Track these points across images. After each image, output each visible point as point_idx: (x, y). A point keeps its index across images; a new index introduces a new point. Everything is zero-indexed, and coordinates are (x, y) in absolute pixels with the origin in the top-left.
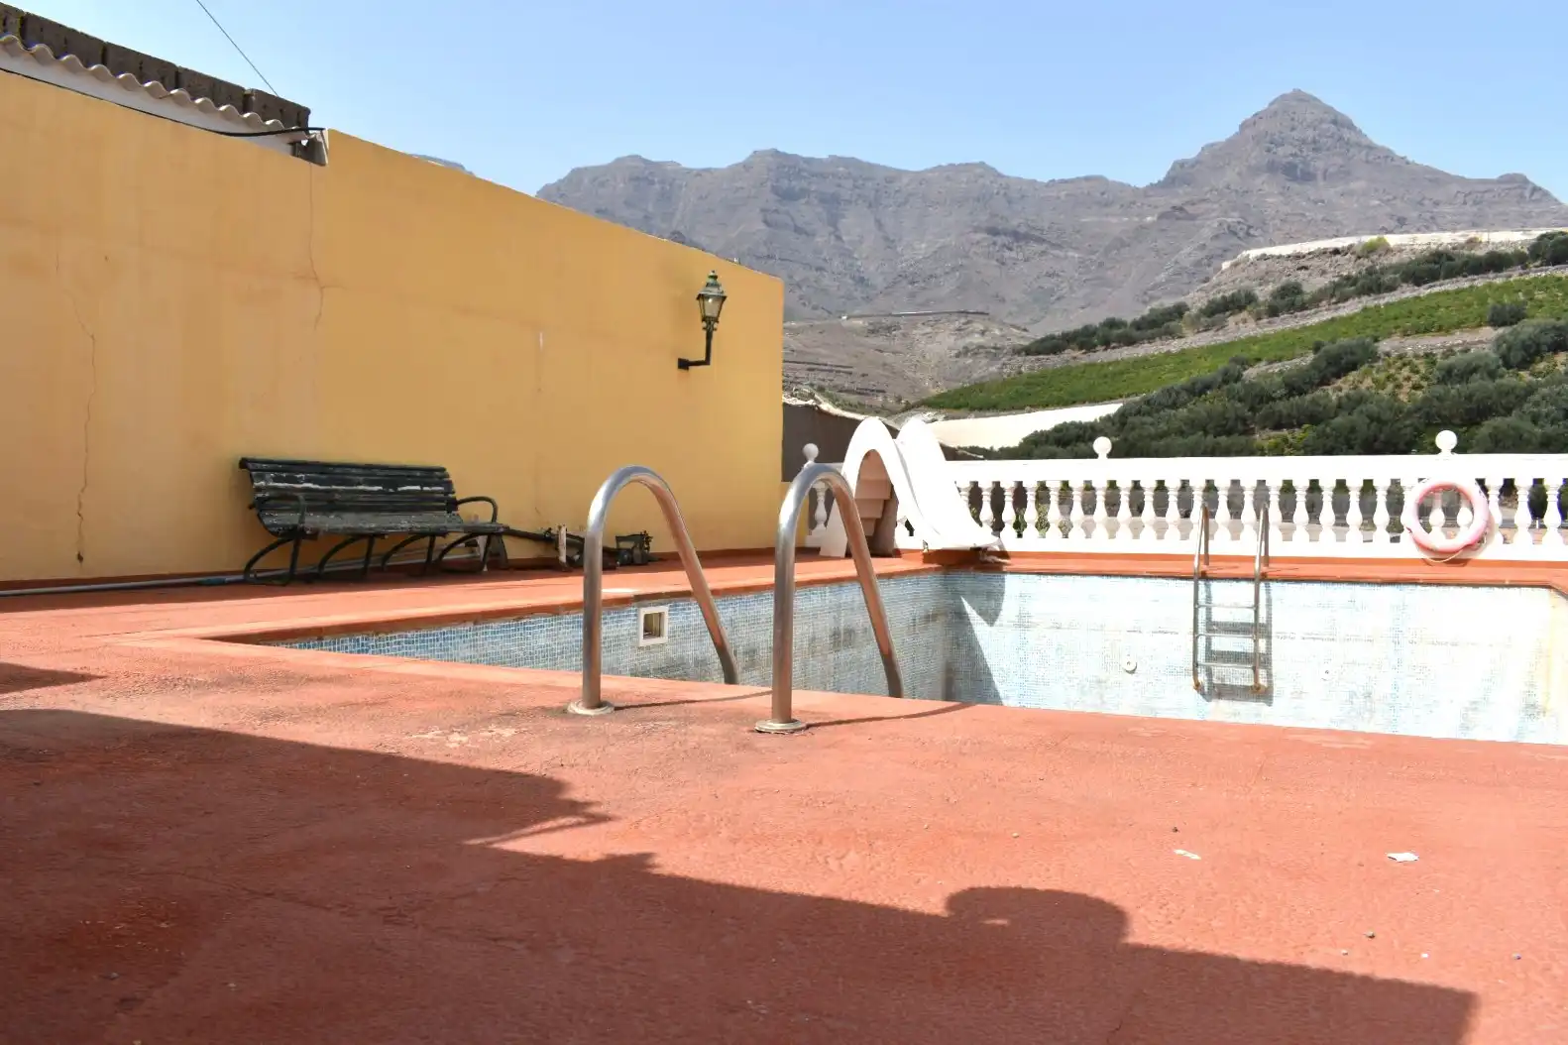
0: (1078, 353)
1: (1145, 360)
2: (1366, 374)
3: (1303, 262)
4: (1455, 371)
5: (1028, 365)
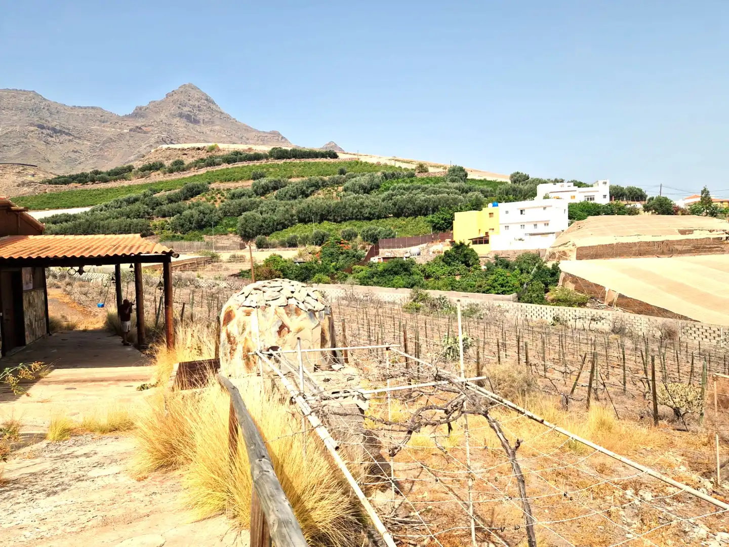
0: (78, 185)
1: (112, 189)
2: (203, 196)
3: (186, 152)
4: (236, 195)
5: (49, 189)
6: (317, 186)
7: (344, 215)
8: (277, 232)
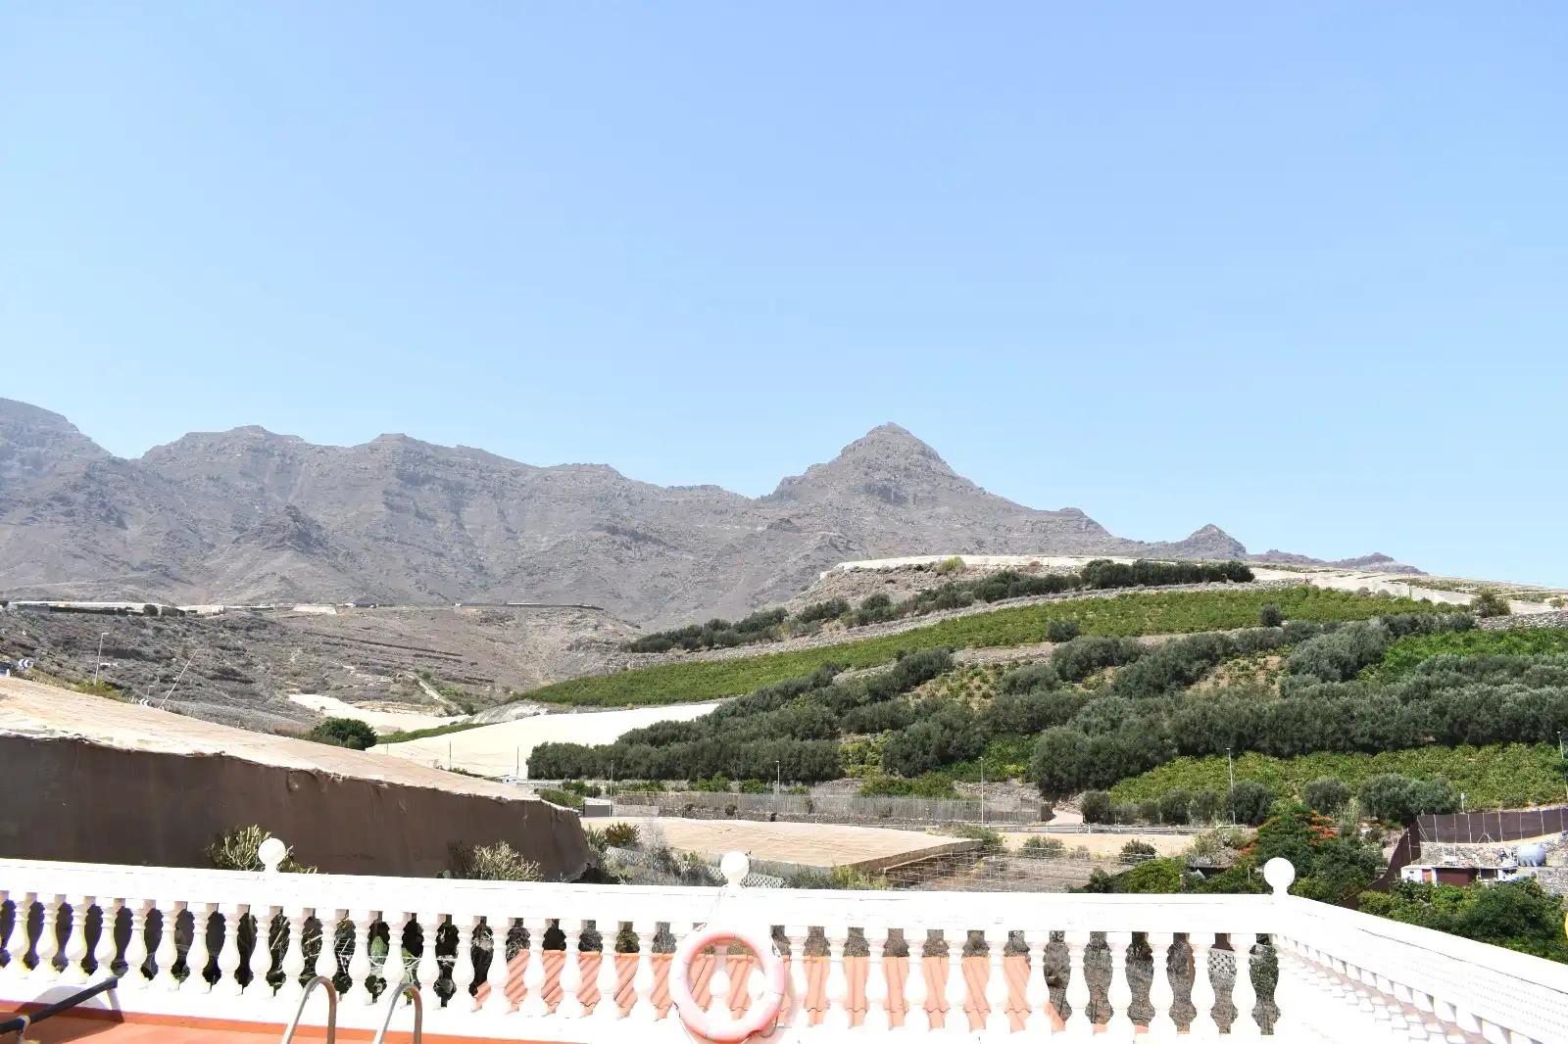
1: (745, 661)
2: (942, 681)
3: (891, 576)
4: (1018, 683)
5: (634, 661)
6: (1211, 655)
7: (1299, 739)
8: (1128, 779)
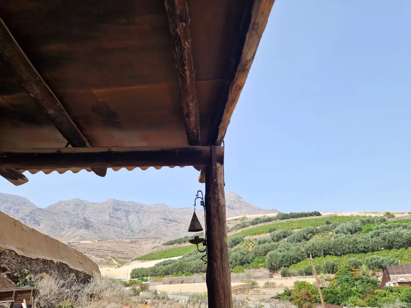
0: (178, 245)
2: (241, 244)
3: (230, 222)
4: (261, 242)
5: (165, 248)
6: (313, 233)
7: (342, 250)
8: (294, 265)
